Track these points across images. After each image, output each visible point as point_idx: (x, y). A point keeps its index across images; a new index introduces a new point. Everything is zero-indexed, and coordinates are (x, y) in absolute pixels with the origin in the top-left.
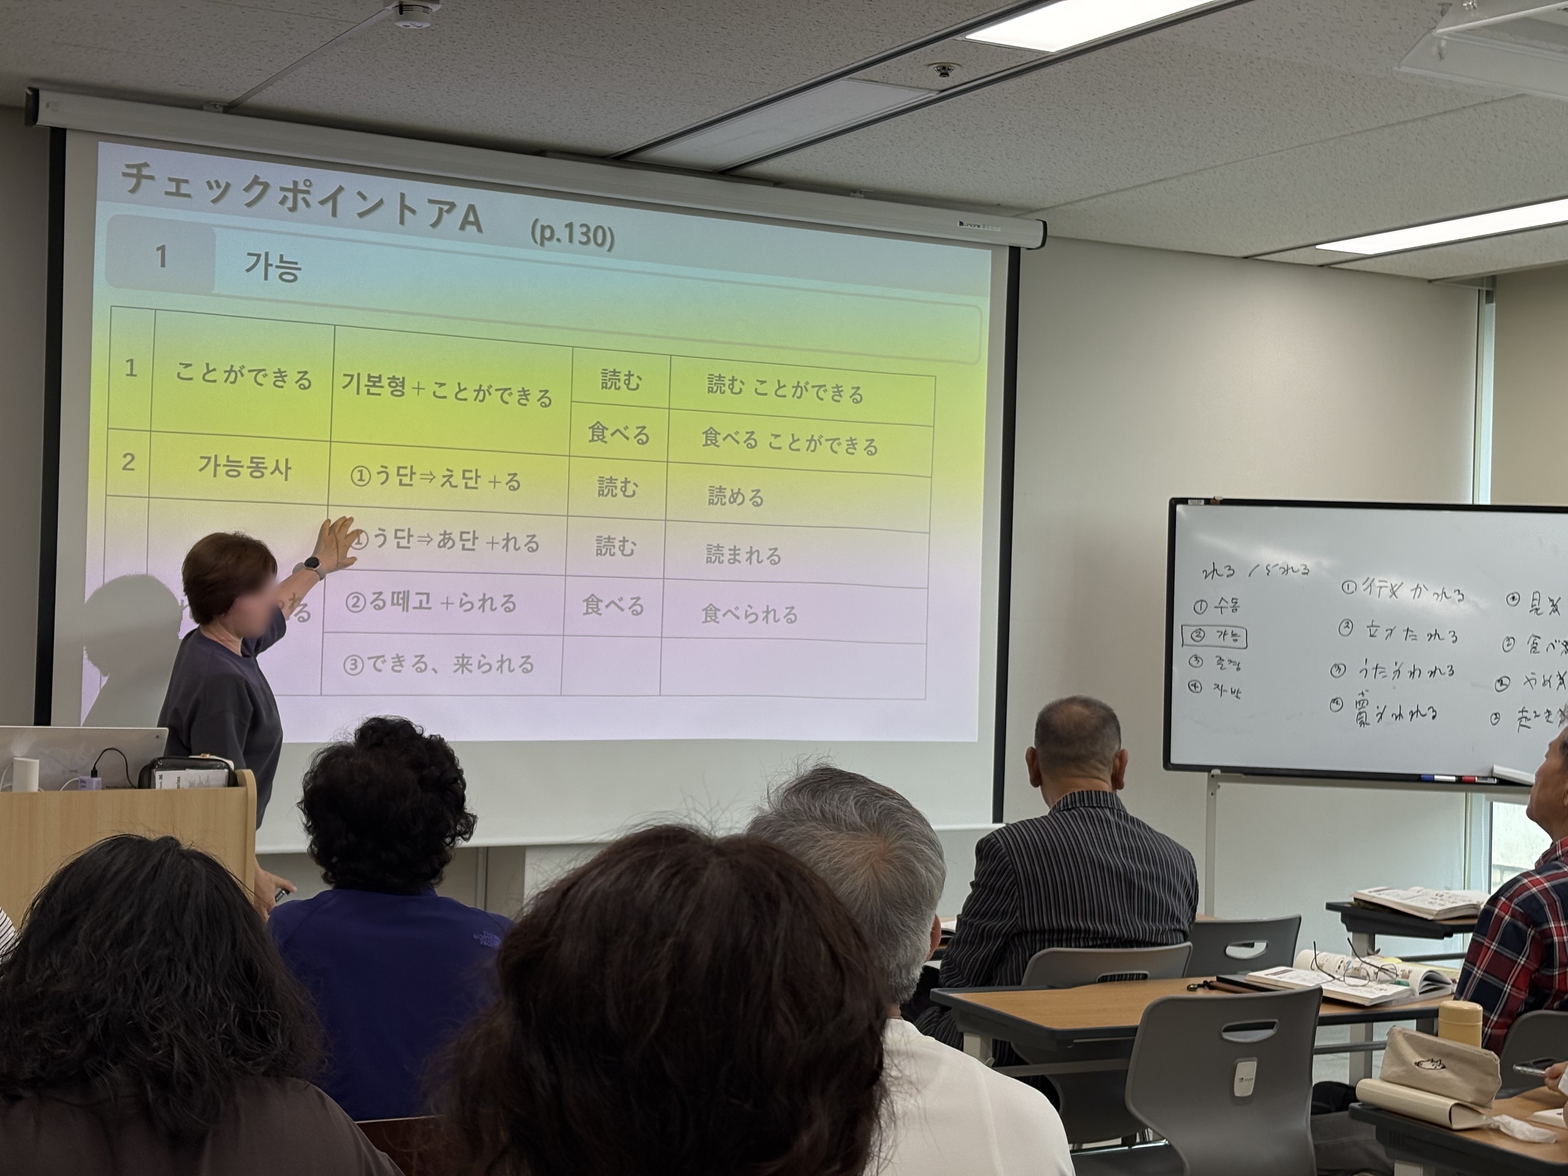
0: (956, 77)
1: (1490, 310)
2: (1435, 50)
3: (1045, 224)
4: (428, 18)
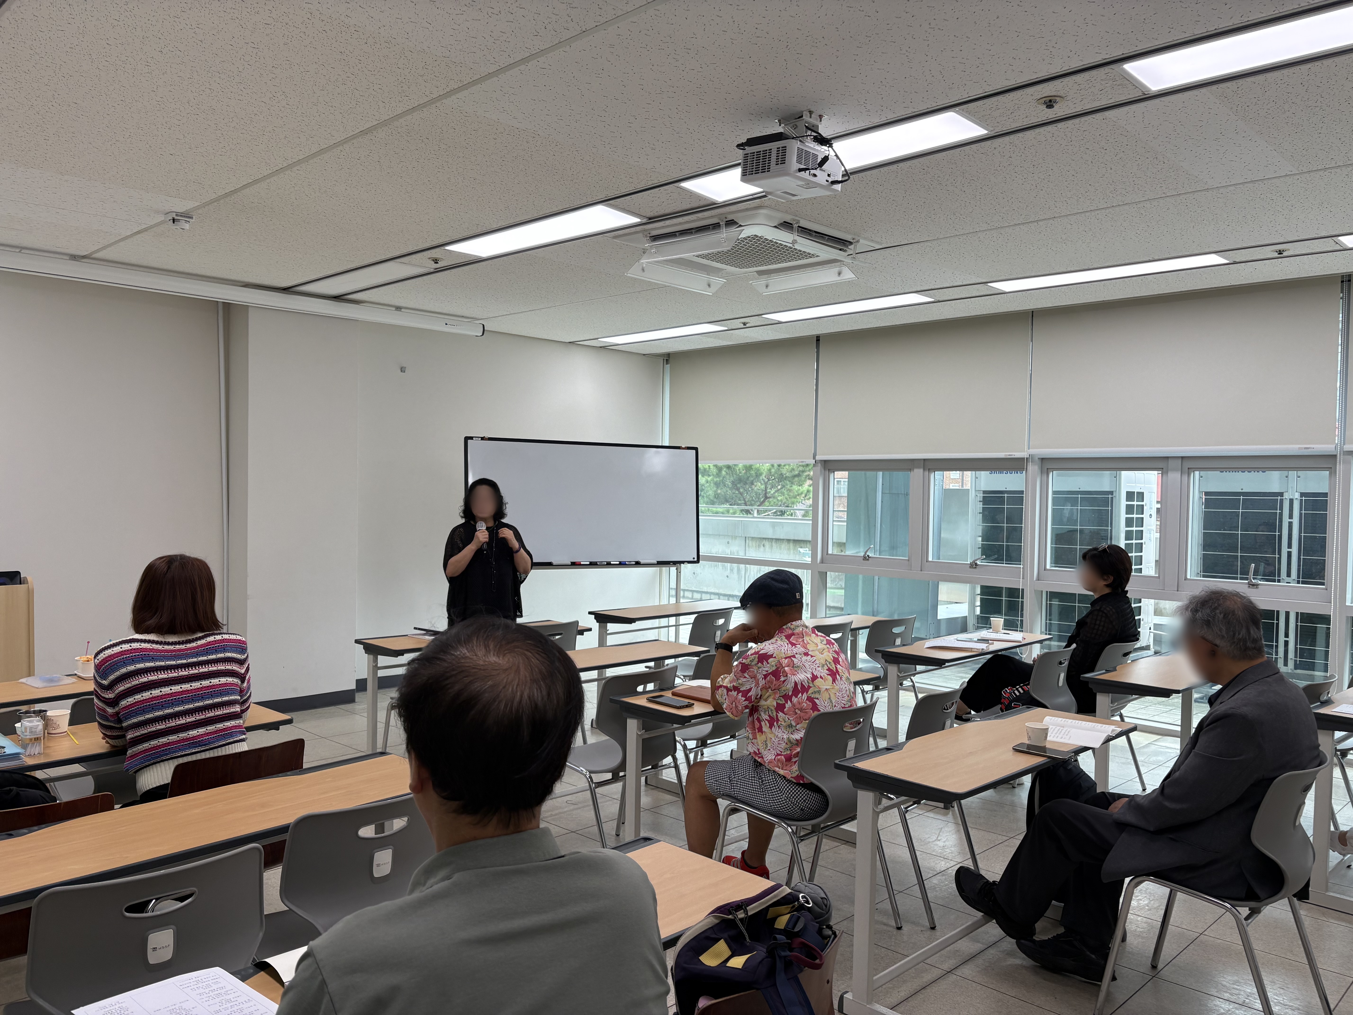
0: (441, 264)
1: (668, 367)
2: (641, 268)
3: (483, 325)
4: (187, 226)
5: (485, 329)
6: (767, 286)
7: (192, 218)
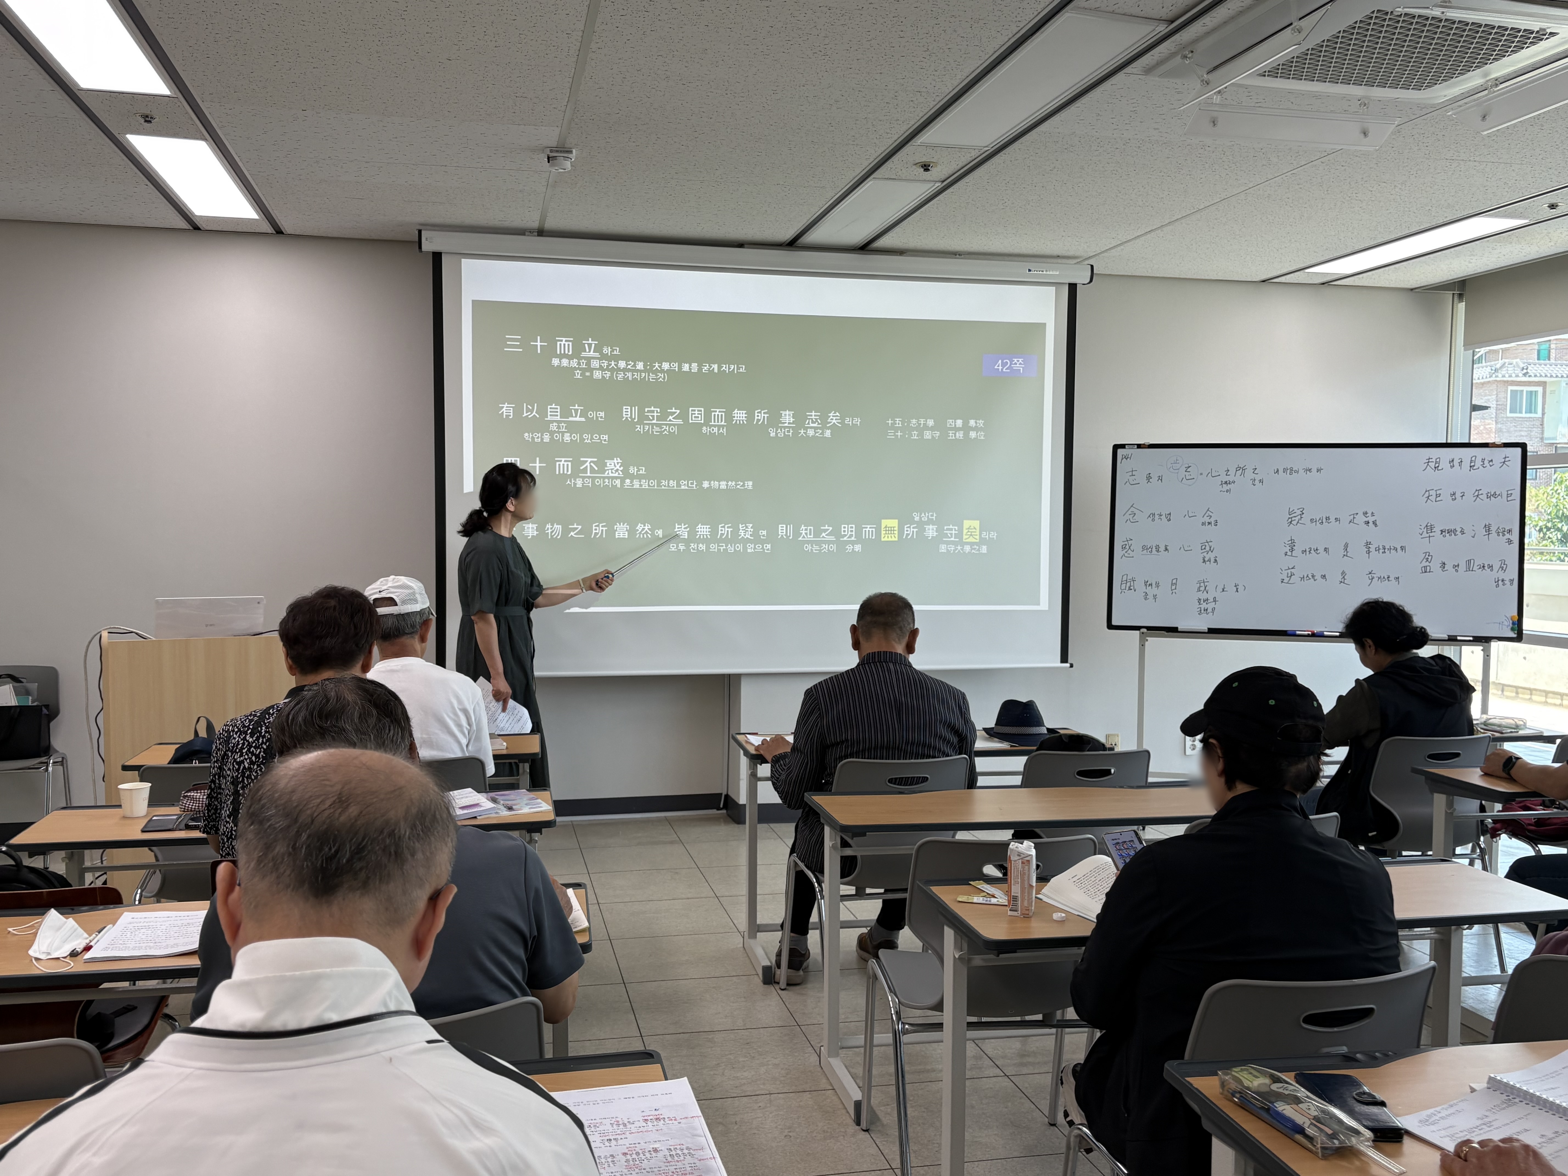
3: (1092, 266)
4: (568, 165)
5: (1095, 272)
6: (1484, 117)
7: (571, 152)
